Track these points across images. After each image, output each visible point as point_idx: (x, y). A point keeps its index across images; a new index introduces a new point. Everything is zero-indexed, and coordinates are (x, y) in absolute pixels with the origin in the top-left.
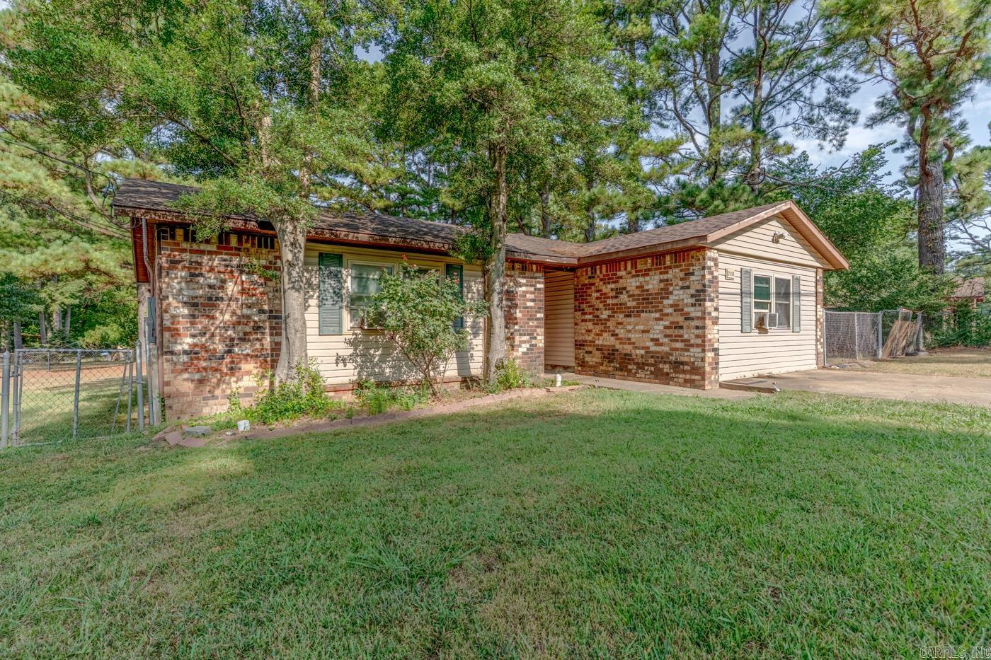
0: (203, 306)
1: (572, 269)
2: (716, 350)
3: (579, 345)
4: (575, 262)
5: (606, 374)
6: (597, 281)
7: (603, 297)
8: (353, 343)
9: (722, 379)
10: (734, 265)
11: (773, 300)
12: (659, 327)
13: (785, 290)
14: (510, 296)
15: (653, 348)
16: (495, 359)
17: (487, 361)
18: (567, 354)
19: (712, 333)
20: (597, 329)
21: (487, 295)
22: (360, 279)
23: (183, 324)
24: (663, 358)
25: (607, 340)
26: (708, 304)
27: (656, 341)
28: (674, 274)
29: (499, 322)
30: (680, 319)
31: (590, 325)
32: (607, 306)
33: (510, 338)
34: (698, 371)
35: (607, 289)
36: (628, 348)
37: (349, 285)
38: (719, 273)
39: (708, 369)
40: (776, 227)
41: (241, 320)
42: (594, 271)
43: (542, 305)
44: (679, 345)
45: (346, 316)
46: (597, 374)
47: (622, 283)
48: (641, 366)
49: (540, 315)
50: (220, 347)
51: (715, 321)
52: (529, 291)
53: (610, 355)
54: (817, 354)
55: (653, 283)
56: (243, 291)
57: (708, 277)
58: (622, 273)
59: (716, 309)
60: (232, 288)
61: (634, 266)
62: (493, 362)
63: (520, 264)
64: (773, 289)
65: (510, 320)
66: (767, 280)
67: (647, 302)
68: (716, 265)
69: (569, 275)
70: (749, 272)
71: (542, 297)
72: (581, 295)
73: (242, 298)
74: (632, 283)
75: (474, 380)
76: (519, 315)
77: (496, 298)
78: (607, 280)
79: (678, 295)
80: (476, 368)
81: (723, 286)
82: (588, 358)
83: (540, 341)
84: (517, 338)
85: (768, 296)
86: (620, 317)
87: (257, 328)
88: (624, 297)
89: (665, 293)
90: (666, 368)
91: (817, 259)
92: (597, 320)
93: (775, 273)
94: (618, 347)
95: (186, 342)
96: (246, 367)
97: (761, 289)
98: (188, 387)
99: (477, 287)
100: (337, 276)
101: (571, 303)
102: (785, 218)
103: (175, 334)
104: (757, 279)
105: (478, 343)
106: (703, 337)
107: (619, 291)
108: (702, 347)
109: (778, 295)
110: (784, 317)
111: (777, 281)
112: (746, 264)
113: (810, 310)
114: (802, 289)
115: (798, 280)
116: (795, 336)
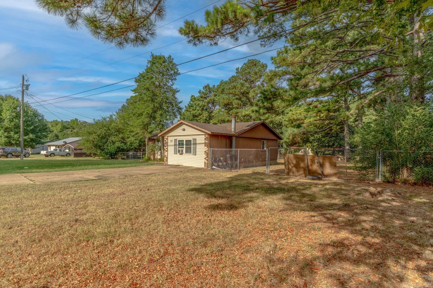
2: (167, 157)
9: (168, 164)
10: (173, 138)
11: (185, 146)
13: (189, 143)
19: (166, 154)
26: (165, 148)
38: (168, 141)
51: (167, 151)
54: (204, 163)
57: (165, 142)
59: (167, 149)
64: (185, 143)
66: (183, 141)
68: (167, 139)
70: (177, 140)
81: (169, 143)
85: (183, 145)
93: (185, 139)
97: (181, 143)
104: (179, 141)
108: (164, 156)
109: (186, 145)
110: (188, 151)
111: (186, 141)
112: (176, 138)
113: (202, 149)
114: (197, 142)
115: (195, 140)
116: (194, 156)
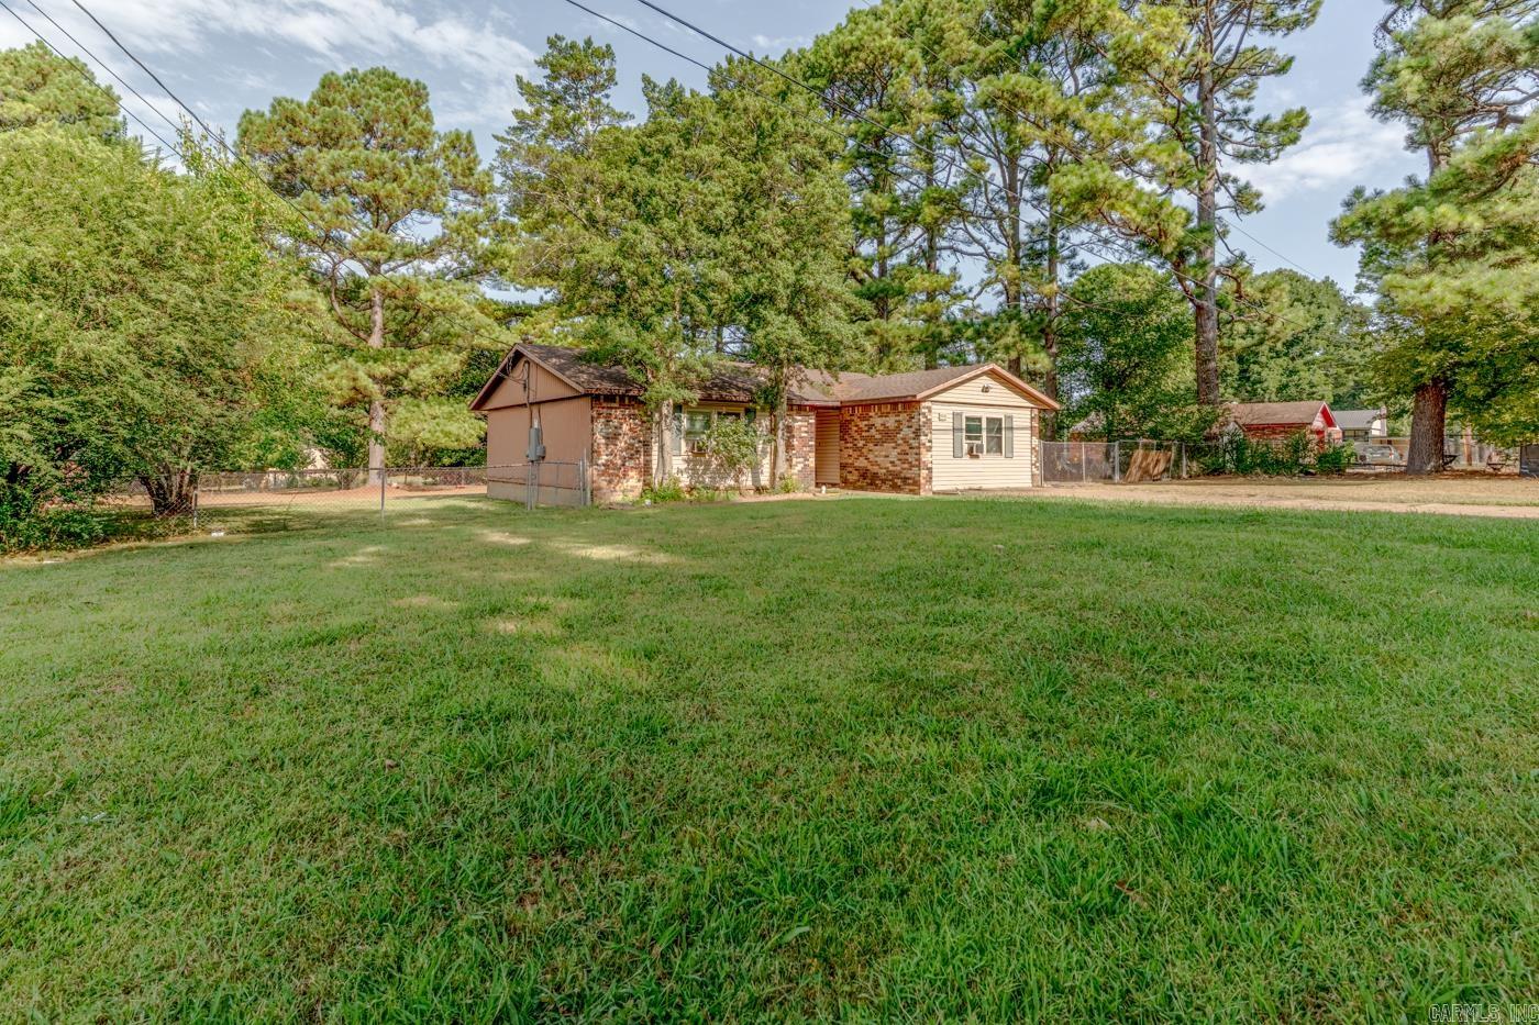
0: (612, 438)
1: (838, 408)
2: (930, 469)
3: (843, 466)
4: (838, 404)
5: (862, 488)
6: (855, 418)
7: (860, 430)
8: (687, 461)
9: (935, 489)
10: (947, 411)
11: (984, 434)
12: (895, 453)
13: (996, 426)
14: (789, 429)
15: (891, 468)
16: (778, 473)
17: (773, 475)
18: (834, 474)
19: (926, 457)
20: (855, 454)
21: (773, 430)
22: (691, 420)
23: (603, 447)
24: (896, 475)
25: (861, 463)
26: (923, 438)
27: (892, 462)
28: (903, 417)
29: (781, 449)
30: (907, 448)
31: (851, 452)
32: (862, 438)
33: (789, 460)
34: (917, 483)
35: (862, 424)
36: (875, 469)
37: (685, 424)
38: (934, 417)
39: (922, 481)
40: (986, 381)
41: (630, 447)
42: (853, 410)
43: (813, 435)
44: (906, 466)
45: (683, 443)
46: (855, 488)
47: (872, 421)
48: (884, 481)
49: (813, 443)
50: (619, 462)
51: (929, 449)
52: (804, 426)
53: (864, 474)
54: (1033, 475)
55: (891, 422)
56: (631, 430)
57: (923, 420)
58: (872, 414)
59: (930, 441)
60: (625, 427)
61: (880, 409)
62: (778, 474)
63: (799, 408)
64: (984, 425)
65: (789, 447)
66: (980, 419)
67: (888, 435)
68: (930, 411)
69: (837, 412)
70: (960, 414)
71: (813, 429)
72: (844, 428)
73: (630, 434)
74: (878, 421)
75: (764, 488)
76: (795, 443)
77: (780, 433)
78: (862, 418)
79: (906, 432)
80: (765, 480)
81: (936, 424)
82: (849, 477)
83: (812, 462)
84: (794, 460)
85: (980, 430)
86: (871, 446)
87: (638, 452)
88: (873, 431)
89: (898, 429)
90: (899, 482)
91: (1030, 401)
92: (856, 448)
93: (984, 414)
94: (869, 467)
95: (603, 459)
96: (631, 474)
97: (973, 428)
98: (604, 484)
99: (766, 423)
100: (679, 419)
101: (837, 433)
102: (993, 374)
103: (599, 454)
104: (968, 419)
105: (766, 463)
106: (918, 460)
107: (870, 427)
108: (919, 466)
109: (989, 430)
110: (997, 446)
111: (989, 420)
112: (958, 409)
113: (1024, 441)
114: (1015, 424)
115: (1010, 418)
116: (1008, 461)
